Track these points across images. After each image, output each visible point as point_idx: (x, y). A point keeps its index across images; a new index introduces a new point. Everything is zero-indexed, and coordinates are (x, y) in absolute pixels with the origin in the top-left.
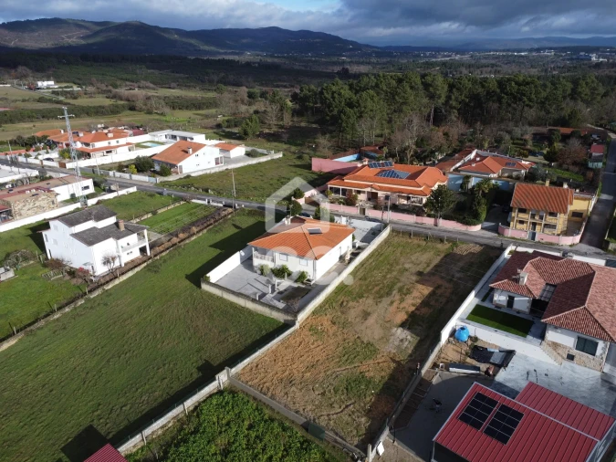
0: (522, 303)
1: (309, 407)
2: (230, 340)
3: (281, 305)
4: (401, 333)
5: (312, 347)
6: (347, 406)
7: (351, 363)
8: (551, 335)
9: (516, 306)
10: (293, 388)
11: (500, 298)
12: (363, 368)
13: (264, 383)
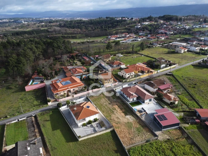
0: (135, 99)
1: (141, 139)
2: (109, 143)
3: (103, 128)
4: (128, 117)
5: (123, 131)
6: (144, 134)
7: (132, 127)
8: (146, 101)
9: (134, 100)
10: (135, 139)
11: (131, 100)
12: (135, 127)
13: (130, 143)
